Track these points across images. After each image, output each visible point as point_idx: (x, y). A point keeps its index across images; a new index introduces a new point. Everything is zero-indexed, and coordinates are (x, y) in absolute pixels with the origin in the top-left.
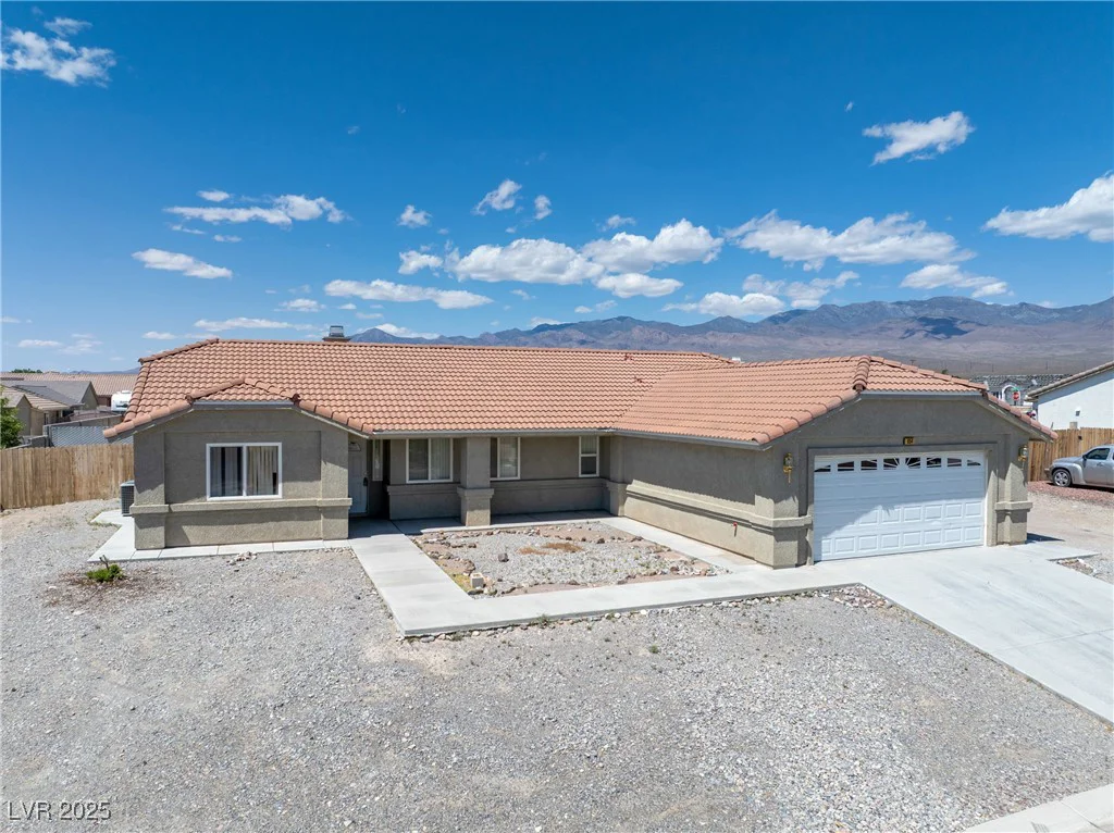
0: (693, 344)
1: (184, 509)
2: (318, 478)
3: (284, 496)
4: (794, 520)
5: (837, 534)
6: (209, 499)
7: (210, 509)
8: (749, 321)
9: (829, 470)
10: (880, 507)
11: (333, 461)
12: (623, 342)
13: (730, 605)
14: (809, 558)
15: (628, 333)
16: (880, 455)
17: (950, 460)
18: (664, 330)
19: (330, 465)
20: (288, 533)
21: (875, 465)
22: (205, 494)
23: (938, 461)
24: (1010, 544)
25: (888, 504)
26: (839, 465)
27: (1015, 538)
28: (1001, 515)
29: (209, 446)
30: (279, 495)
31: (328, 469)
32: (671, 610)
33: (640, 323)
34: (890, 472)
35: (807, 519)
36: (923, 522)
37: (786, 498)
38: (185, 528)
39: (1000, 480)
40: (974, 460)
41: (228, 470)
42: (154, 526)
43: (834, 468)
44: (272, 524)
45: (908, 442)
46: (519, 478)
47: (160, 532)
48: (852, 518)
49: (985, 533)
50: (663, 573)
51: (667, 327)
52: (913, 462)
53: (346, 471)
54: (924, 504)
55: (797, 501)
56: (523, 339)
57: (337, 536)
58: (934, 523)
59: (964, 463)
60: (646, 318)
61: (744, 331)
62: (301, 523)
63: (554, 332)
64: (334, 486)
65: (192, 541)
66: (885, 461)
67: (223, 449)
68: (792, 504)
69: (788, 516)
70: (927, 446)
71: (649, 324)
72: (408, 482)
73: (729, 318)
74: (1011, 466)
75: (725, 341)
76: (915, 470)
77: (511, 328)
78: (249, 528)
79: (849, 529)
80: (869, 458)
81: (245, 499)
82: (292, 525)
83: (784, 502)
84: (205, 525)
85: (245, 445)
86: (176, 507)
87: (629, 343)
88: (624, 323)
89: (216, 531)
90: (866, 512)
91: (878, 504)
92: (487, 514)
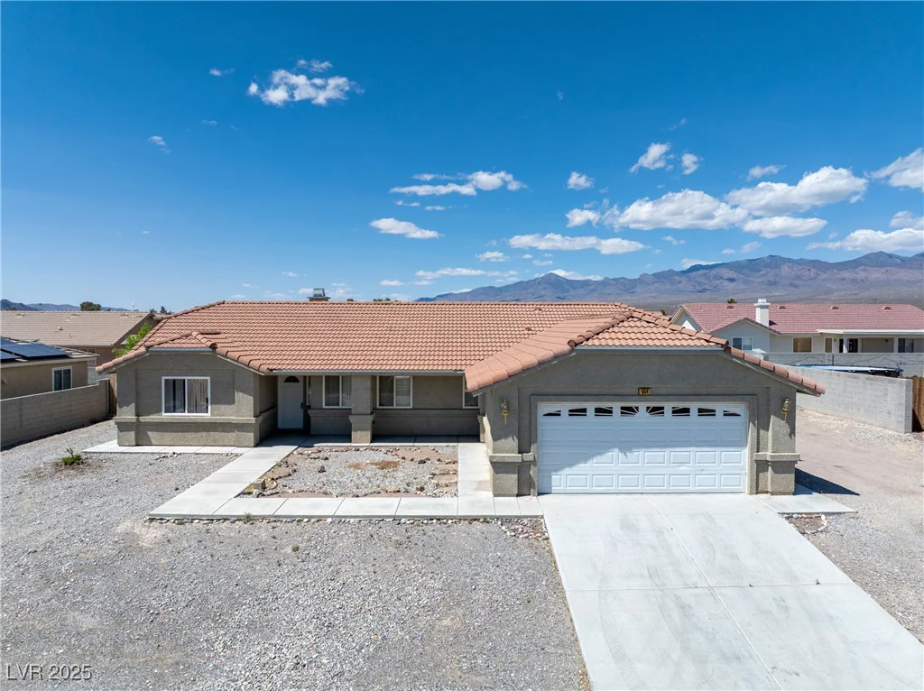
0: (844, 279)
1: (147, 420)
2: (234, 403)
3: (212, 414)
4: (514, 456)
5: (567, 471)
6: (164, 414)
7: (165, 421)
8: (903, 255)
9: (559, 415)
10: (617, 450)
11: (243, 391)
12: (772, 279)
13: (408, 522)
14: (532, 490)
15: (778, 270)
16: (617, 403)
17: (700, 410)
18: (814, 267)
19: (241, 394)
20: (215, 441)
21: (611, 412)
22: (161, 411)
23: (686, 411)
24: (772, 494)
25: (626, 447)
26: (570, 411)
27: (778, 489)
28: (761, 466)
29: (164, 378)
30: (209, 414)
31: (239, 396)
32: (352, 520)
33: (790, 260)
34: (628, 419)
35: (528, 457)
36: (668, 467)
37: (506, 436)
38: (150, 433)
39: (762, 432)
40: (732, 410)
41: (176, 395)
42: (129, 430)
43: (565, 413)
44: (204, 434)
45: (644, 392)
46: (411, 407)
47: (132, 435)
48: (586, 458)
49: (746, 482)
50: (407, 492)
51: (817, 264)
52: (657, 410)
53: (252, 398)
54: (668, 450)
55: (517, 440)
56: (677, 278)
57: (247, 444)
58: (682, 468)
59: (719, 413)
60: (795, 257)
61: (898, 265)
62: (223, 433)
63: (707, 271)
64: (244, 409)
65: (153, 442)
66: (622, 408)
67: (174, 380)
68: (512, 443)
69: (507, 452)
70: (668, 396)
71: (800, 262)
72: (324, 407)
73: (881, 253)
74: (773, 418)
75: (876, 276)
76: (657, 419)
77: (666, 269)
78: (190, 435)
79: (581, 467)
80: (604, 405)
81: (186, 416)
82: (217, 435)
83: (503, 440)
84: (162, 431)
85: (186, 378)
86: (142, 419)
87: (778, 279)
88: (774, 262)
89: (168, 436)
90: (600, 454)
91: (615, 447)
92: (368, 435)
